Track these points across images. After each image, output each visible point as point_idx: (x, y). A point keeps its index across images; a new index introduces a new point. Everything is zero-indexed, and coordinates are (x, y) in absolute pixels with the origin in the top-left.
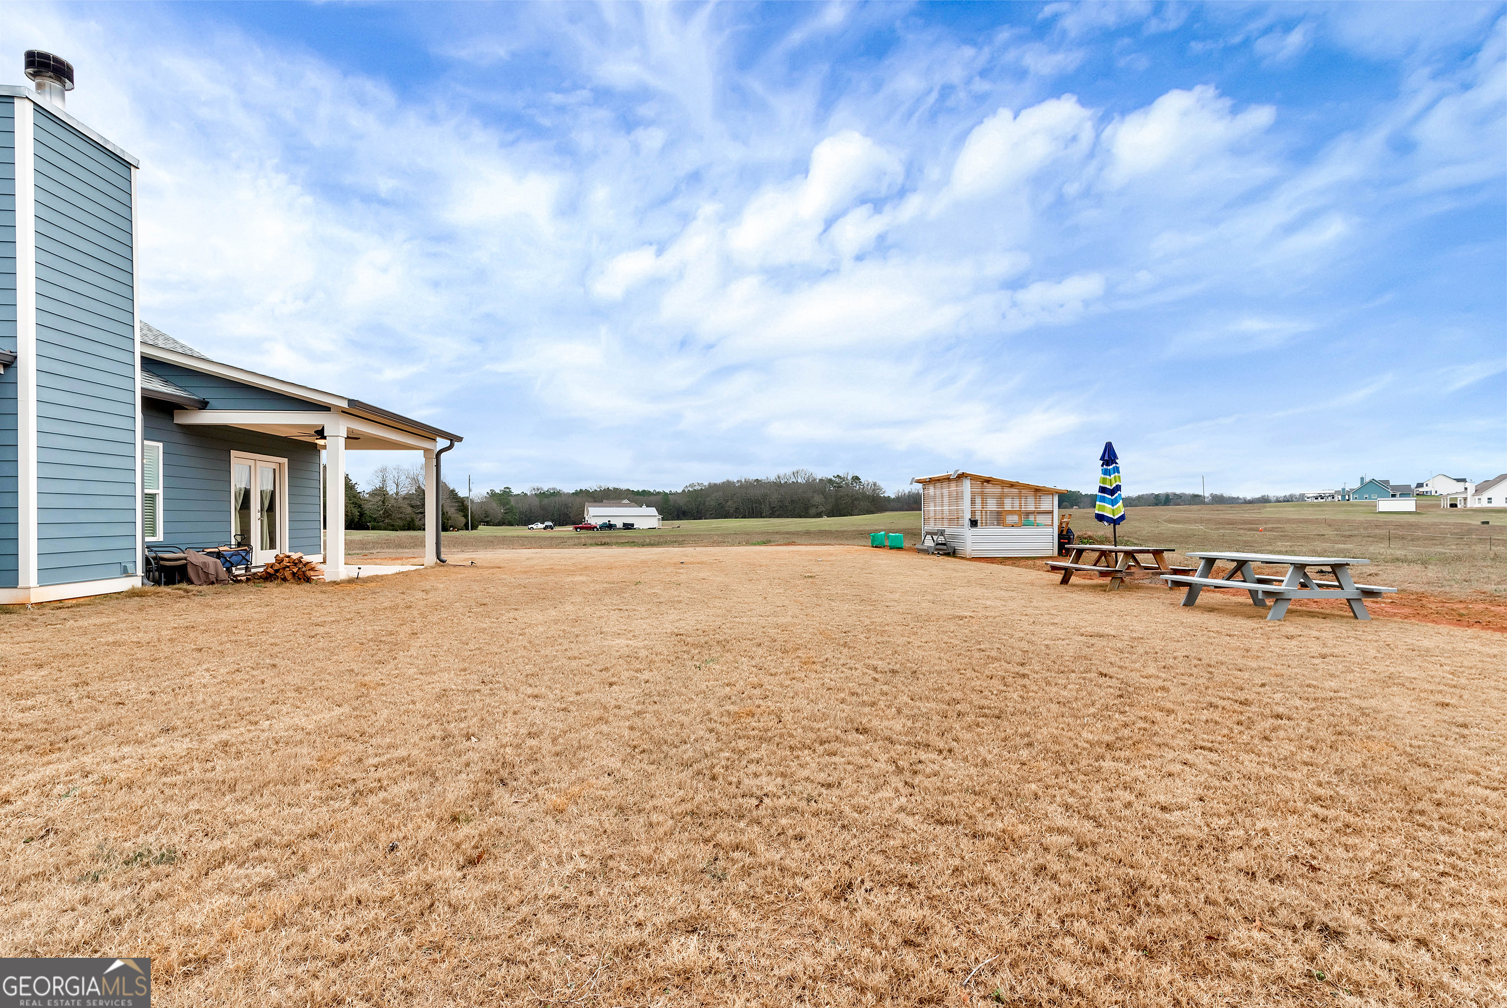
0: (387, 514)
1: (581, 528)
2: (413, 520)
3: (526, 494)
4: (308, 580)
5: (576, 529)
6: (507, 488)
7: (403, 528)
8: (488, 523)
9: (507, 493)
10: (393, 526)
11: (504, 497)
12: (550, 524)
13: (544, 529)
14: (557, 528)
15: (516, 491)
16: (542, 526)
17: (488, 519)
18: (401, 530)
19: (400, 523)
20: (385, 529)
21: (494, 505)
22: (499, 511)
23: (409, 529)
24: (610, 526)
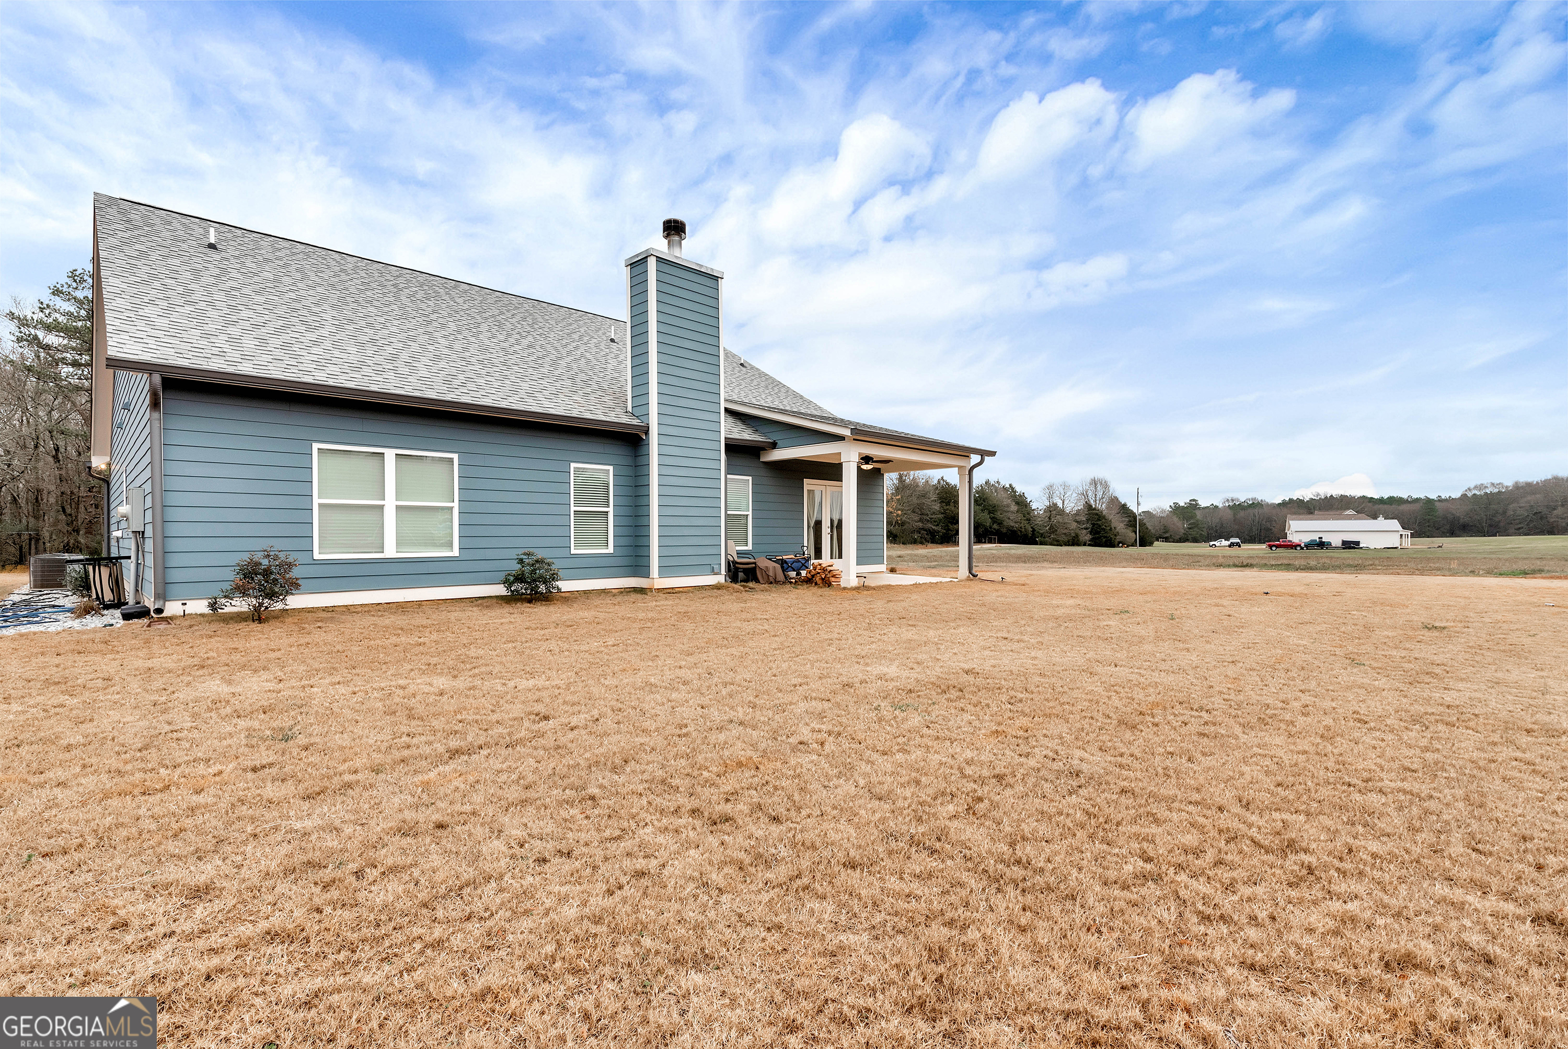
0: (1053, 530)
1: (1277, 546)
2: (1077, 536)
3: (1216, 507)
4: (829, 585)
5: (1271, 547)
6: (1194, 500)
7: (1067, 544)
8: (1167, 540)
9: (1193, 505)
10: (1058, 541)
11: (1188, 511)
12: (1237, 540)
13: (1230, 546)
14: (1244, 546)
15: (1203, 503)
16: (1227, 543)
17: (1167, 535)
18: (1066, 545)
19: (1065, 539)
20: (1051, 544)
21: (1175, 519)
22: (1181, 526)
23: (1073, 545)
24: (1321, 545)
